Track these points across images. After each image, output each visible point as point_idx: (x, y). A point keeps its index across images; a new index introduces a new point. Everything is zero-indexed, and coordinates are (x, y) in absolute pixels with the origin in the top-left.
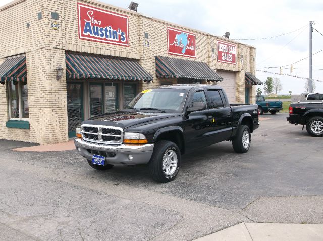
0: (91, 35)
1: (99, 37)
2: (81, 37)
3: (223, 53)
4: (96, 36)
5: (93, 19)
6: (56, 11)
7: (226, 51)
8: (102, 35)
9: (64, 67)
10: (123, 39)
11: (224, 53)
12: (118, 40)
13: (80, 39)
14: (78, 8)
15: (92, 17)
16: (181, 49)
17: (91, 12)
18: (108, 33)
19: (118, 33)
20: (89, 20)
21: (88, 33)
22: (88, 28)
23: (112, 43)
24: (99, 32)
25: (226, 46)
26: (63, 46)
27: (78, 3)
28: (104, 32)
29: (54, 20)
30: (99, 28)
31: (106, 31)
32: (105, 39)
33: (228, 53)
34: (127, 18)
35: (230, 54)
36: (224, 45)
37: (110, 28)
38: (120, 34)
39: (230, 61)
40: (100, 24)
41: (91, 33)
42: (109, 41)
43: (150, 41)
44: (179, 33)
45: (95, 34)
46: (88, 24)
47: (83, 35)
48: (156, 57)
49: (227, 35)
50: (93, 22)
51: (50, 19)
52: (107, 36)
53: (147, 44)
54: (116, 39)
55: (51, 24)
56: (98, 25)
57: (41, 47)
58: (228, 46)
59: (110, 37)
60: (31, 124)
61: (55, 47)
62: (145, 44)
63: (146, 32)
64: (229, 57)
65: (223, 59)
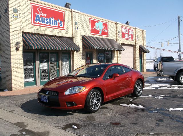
0: (40, 23)
1: (45, 24)
2: (33, 24)
3: (125, 34)
4: (43, 23)
5: (41, 13)
6: (16, 8)
8: (47, 23)
9: (21, 42)
10: (61, 25)
11: (126, 34)
13: (32, 25)
14: (31, 6)
15: (40, 12)
16: (99, 31)
17: (40, 9)
18: (51, 22)
19: (58, 22)
20: (38, 13)
21: (38, 21)
22: (38, 18)
23: (53, 27)
24: (46, 21)
25: (127, 30)
26: (21, 29)
27: (31, 3)
28: (48, 21)
29: (15, 13)
30: (45, 18)
31: (50, 20)
32: (49, 25)
33: (128, 34)
34: (63, 12)
35: (130, 34)
36: (126, 29)
37: (53, 18)
39: (130, 39)
40: (46, 16)
41: (40, 22)
43: (79, 26)
44: (97, 22)
45: (43, 22)
46: (38, 16)
47: (34, 23)
48: (83, 36)
49: (128, 23)
50: (41, 15)
51: (12, 13)
52: (50, 23)
53: (77, 28)
54: (57, 25)
55: (12, 16)
56: (44, 17)
57: (7, 30)
58: (128, 30)
59: (53, 24)
60: (2, 78)
61: (16, 30)
62: (76, 28)
63: (76, 21)
64: (129, 36)
65: (125, 37)
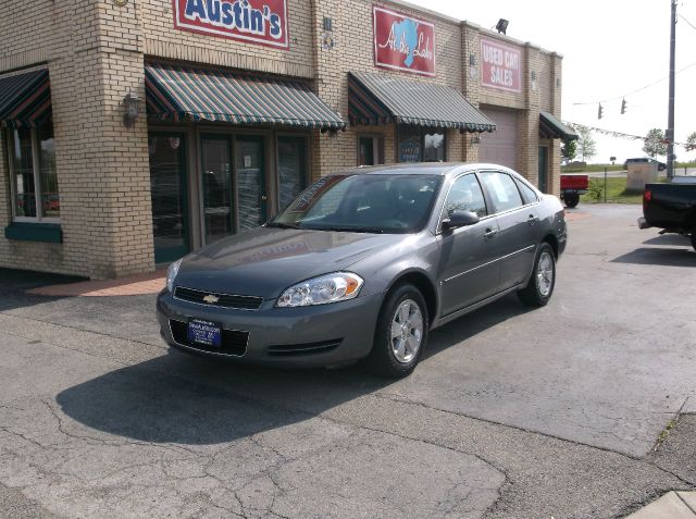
0: (202, 20)
1: (221, 24)
2: (179, 24)
3: (493, 68)
4: (214, 23)
7: (501, 64)
8: (228, 20)
9: (141, 95)
10: (276, 31)
11: (496, 66)
12: (263, 33)
13: (176, 28)
16: (404, 56)
18: (242, 16)
19: (264, 17)
21: (195, 15)
22: (195, 3)
23: (250, 39)
24: (222, 15)
25: (499, 51)
26: (139, 44)
28: (232, 13)
30: (221, 4)
31: (237, 10)
32: (235, 31)
33: (503, 67)
35: (508, 69)
36: (495, 50)
37: (246, 4)
38: (268, 17)
39: (508, 87)
41: (203, 16)
42: (245, 34)
43: (336, 35)
44: (399, 19)
45: (212, 17)
47: (183, 20)
48: (351, 77)
49: (502, 25)
52: (239, 23)
53: (329, 43)
57: (86, 47)
58: (504, 51)
59: (247, 26)
60: (65, 231)
61: (120, 46)
62: (326, 43)
63: (327, 16)
64: (506, 78)
65: (493, 81)
